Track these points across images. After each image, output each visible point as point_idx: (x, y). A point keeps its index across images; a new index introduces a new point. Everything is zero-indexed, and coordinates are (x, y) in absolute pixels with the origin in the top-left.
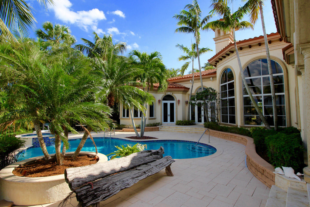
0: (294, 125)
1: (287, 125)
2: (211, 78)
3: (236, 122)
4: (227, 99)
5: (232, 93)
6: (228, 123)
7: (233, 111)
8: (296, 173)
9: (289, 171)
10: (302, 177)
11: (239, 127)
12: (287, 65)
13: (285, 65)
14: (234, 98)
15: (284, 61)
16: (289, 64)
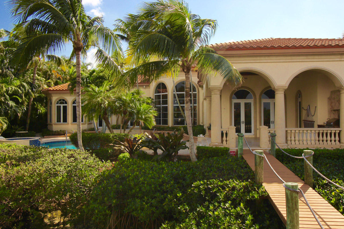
0: (201, 124)
1: (197, 124)
2: (144, 86)
3: (168, 124)
4: (160, 107)
5: (166, 102)
6: (161, 124)
7: (166, 115)
8: (203, 135)
9: (201, 135)
10: (205, 136)
11: (170, 126)
12: (199, 87)
13: (198, 87)
14: (167, 106)
15: (197, 85)
16: (200, 87)
